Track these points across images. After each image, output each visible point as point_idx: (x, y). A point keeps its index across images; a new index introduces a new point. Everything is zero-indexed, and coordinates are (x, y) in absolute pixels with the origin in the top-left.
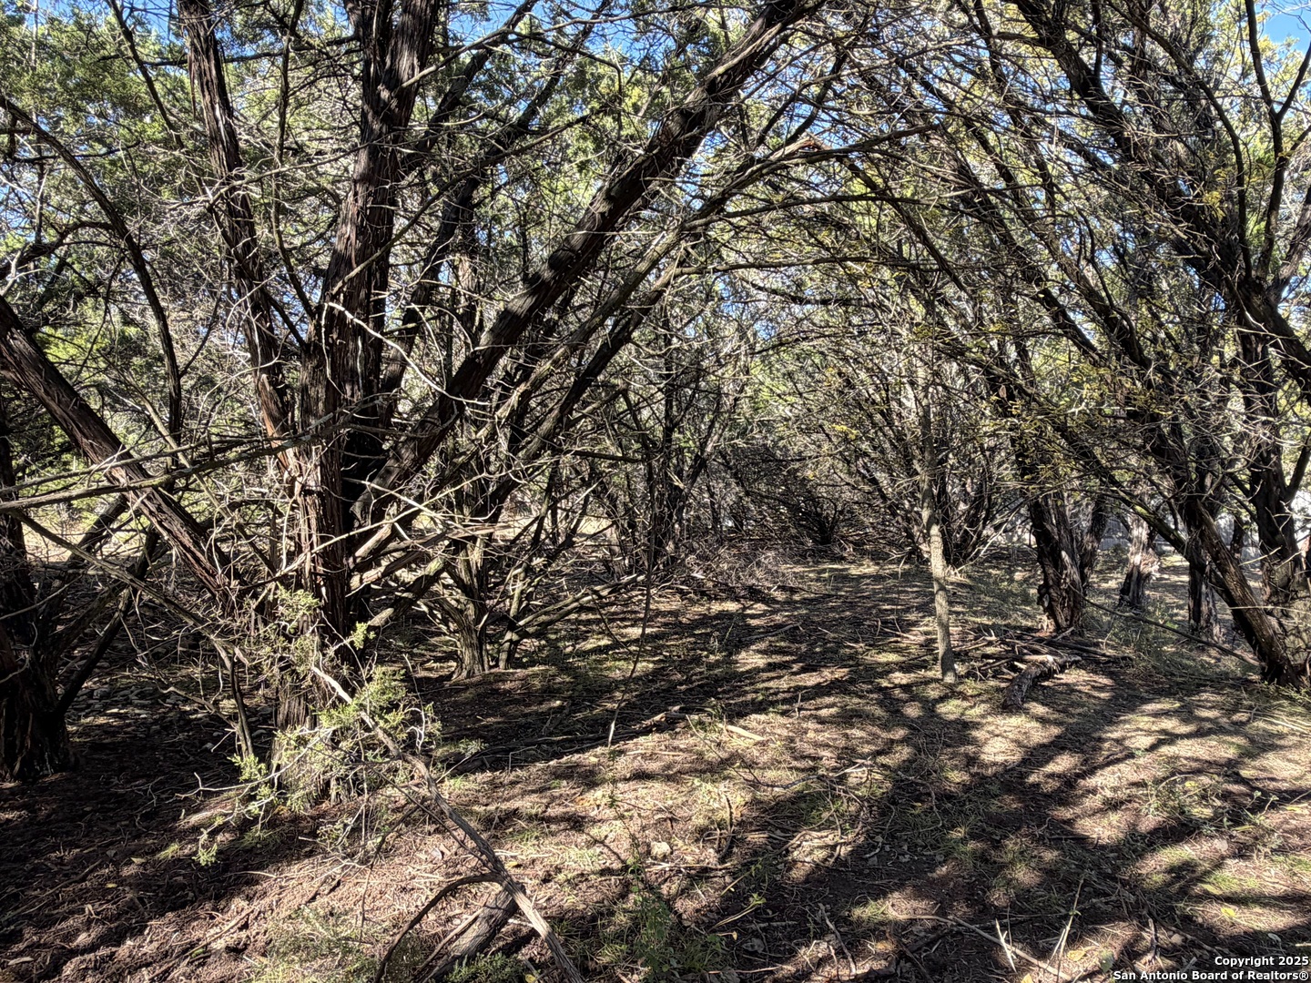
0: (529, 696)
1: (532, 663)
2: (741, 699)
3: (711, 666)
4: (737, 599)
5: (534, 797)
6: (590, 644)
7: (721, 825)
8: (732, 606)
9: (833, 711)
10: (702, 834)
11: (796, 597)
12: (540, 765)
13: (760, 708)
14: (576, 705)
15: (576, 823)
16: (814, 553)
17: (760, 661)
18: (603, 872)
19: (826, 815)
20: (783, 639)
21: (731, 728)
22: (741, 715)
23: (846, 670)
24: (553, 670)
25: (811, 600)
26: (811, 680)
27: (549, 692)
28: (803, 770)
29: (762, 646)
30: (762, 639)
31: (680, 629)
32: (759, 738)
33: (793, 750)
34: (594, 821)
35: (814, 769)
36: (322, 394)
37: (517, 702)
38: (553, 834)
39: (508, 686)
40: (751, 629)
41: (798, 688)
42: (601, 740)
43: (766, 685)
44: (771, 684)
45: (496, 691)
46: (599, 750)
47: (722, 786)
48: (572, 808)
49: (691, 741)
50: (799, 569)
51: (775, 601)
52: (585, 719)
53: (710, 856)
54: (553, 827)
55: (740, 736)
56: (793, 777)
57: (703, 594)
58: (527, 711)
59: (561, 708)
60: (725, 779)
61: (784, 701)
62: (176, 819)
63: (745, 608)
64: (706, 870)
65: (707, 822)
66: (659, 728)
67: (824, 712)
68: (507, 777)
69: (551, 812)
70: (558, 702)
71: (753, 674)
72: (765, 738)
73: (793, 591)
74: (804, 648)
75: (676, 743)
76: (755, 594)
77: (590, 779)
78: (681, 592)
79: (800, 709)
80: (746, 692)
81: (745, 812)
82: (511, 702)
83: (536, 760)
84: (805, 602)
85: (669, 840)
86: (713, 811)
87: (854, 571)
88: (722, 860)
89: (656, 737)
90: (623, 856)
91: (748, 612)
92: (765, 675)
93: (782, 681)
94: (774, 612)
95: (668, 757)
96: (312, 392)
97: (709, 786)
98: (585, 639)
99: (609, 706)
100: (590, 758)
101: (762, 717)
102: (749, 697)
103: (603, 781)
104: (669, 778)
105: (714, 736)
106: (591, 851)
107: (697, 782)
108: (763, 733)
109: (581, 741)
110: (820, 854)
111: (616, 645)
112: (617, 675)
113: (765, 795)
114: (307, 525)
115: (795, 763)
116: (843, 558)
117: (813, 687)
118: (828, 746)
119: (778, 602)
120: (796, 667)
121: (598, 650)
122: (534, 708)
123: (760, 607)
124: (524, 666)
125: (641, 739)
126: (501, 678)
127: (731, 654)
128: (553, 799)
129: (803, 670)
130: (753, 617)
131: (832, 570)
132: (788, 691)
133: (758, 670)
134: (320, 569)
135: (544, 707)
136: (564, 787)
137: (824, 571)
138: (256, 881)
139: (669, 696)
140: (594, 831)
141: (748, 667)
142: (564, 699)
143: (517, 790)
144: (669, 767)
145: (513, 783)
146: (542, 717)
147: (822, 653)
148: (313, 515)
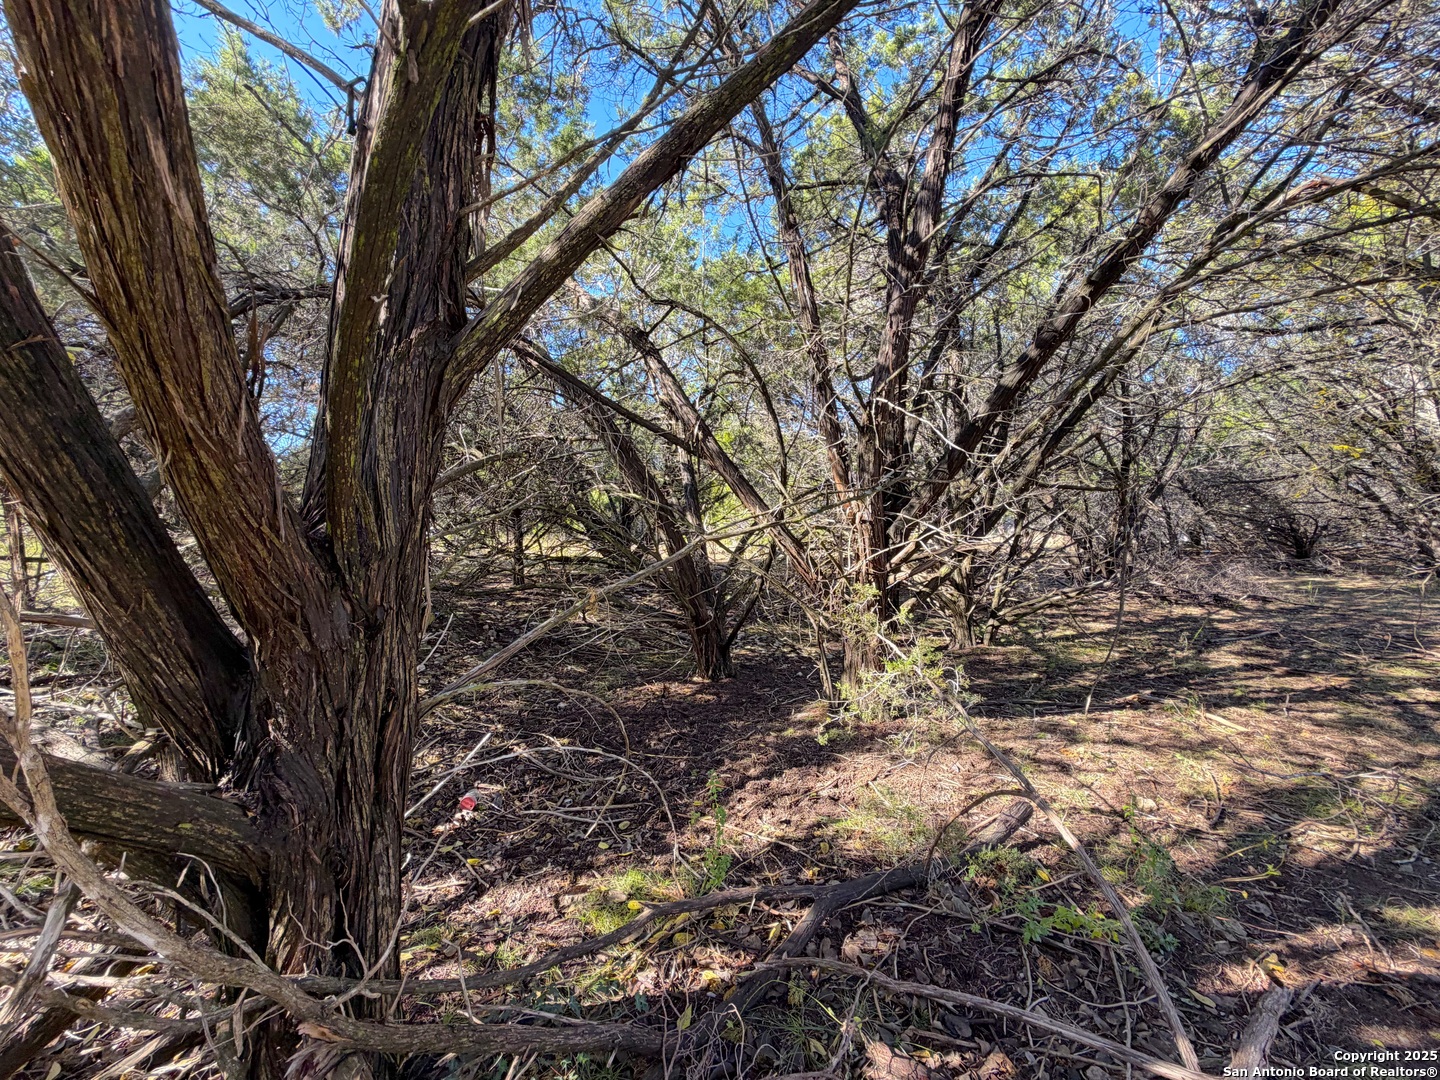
0: (1009, 667)
1: (1010, 643)
2: (1216, 692)
3: (1179, 661)
4: (1201, 605)
5: (1025, 742)
6: (1056, 634)
7: (1207, 796)
8: (1196, 611)
9: (1333, 716)
10: (1189, 801)
11: (1270, 606)
12: (1027, 719)
13: (1240, 702)
14: (1051, 679)
15: (1064, 768)
16: (1288, 567)
17: (1236, 662)
18: (1093, 810)
19: (1335, 812)
20: (1258, 644)
21: (1209, 715)
22: (1218, 706)
23: (1346, 679)
24: (1028, 650)
25: (1291, 611)
26: (1301, 684)
27: (1026, 666)
28: (1300, 765)
29: (1236, 648)
30: (1234, 642)
31: (1141, 627)
32: (1242, 729)
33: (1285, 745)
34: (1079, 770)
35: (1313, 767)
36: (872, 459)
37: (1000, 670)
38: (1045, 772)
39: (992, 658)
40: (1220, 633)
41: (1283, 690)
42: (1079, 708)
43: (1244, 683)
44: (1250, 683)
45: (983, 662)
46: (1077, 715)
47: (1205, 765)
48: (1058, 757)
49: (1167, 721)
50: (1272, 580)
51: (1244, 608)
52: (1061, 690)
53: (1200, 821)
54: (1044, 767)
55: (1220, 724)
56: (1288, 770)
57: (1164, 598)
58: (1009, 678)
59: (1038, 680)
60: (1207, 758)
61: (1268, 700)
62: (789, 714)
63: (1210, 613)
64: (1197, 831)
65: (1192, 792)
66: (1132, 706)
67: (1320, 716)
68: (1000, 723)
69: (1039, 755)
70: (1035, 675)
71: (1227, 672)
72: (1249, 730)
73: (1265, 600)
74: (1286, 653)
75: (1151, 721)
76: (1219, 601)
77: (1072, 737)
78: (1140, 596)
79: (1289, 709)
80: (1221, 687)
81: (1233, 790)
82: (996, 670)
83: (1021, 715)
84: (1281, 611)
85: (1154, 798)
86: (1198, 783)
87: (1343, 584)
88: (1214, 826)
89: (1130, 713)
90: (1110, 802)
91: (1214, 617)
92: (1242, 674)
93: (1263, 681)
94: (1244, 619)
95: (1145, 731)
96: (866, 458)
97: (1192, 762)
98: (1053, 629)
99: (1081, 682)
100: (1070, 720)
101: (1244, 711)
102: (1226, 692)
103: (1084, 741)
104: (1147, 748)
105: (1191, 721)
106: (1080, 792)
107: (1178, 756)
108: (1246, 725)
109: (1059, 706)
110: (1333, 848)
111: (1082, 635)
112: (1085, 659)
113: (1256, 779)
114: (863, 543)
115: (1287, 757)
116: (1327, 572)
117: (1304, 691)
118: (1330, 748)
119: (1248, 610)
120: (1278, 671)
121: (1067, 638)
122: (1015, 677)
123: (1227, 613)
124: (1003, 645)
125: (1116, 713)
126: (986, 652)
127: (1200, 652)
128: (1041, 746)
129: (1289, 674)
130: (1220, 621)
131: (1314, 583)
132: (1272, 691)
133: (1233, 669)
134: (871, 571)
135: (1024, 677)
136: (1048, 739)
137: (1305, 583)
138: (837, 760)
139: (1138, 681)
140: (1081, 777)
141: (1221, 665)
142: (1040, 673)
143: (1010, 734)
144: (1146, 739)
145: (1006, 729)
146: (1025, 684)
147: (1312, 660)
148: (866, 537)
